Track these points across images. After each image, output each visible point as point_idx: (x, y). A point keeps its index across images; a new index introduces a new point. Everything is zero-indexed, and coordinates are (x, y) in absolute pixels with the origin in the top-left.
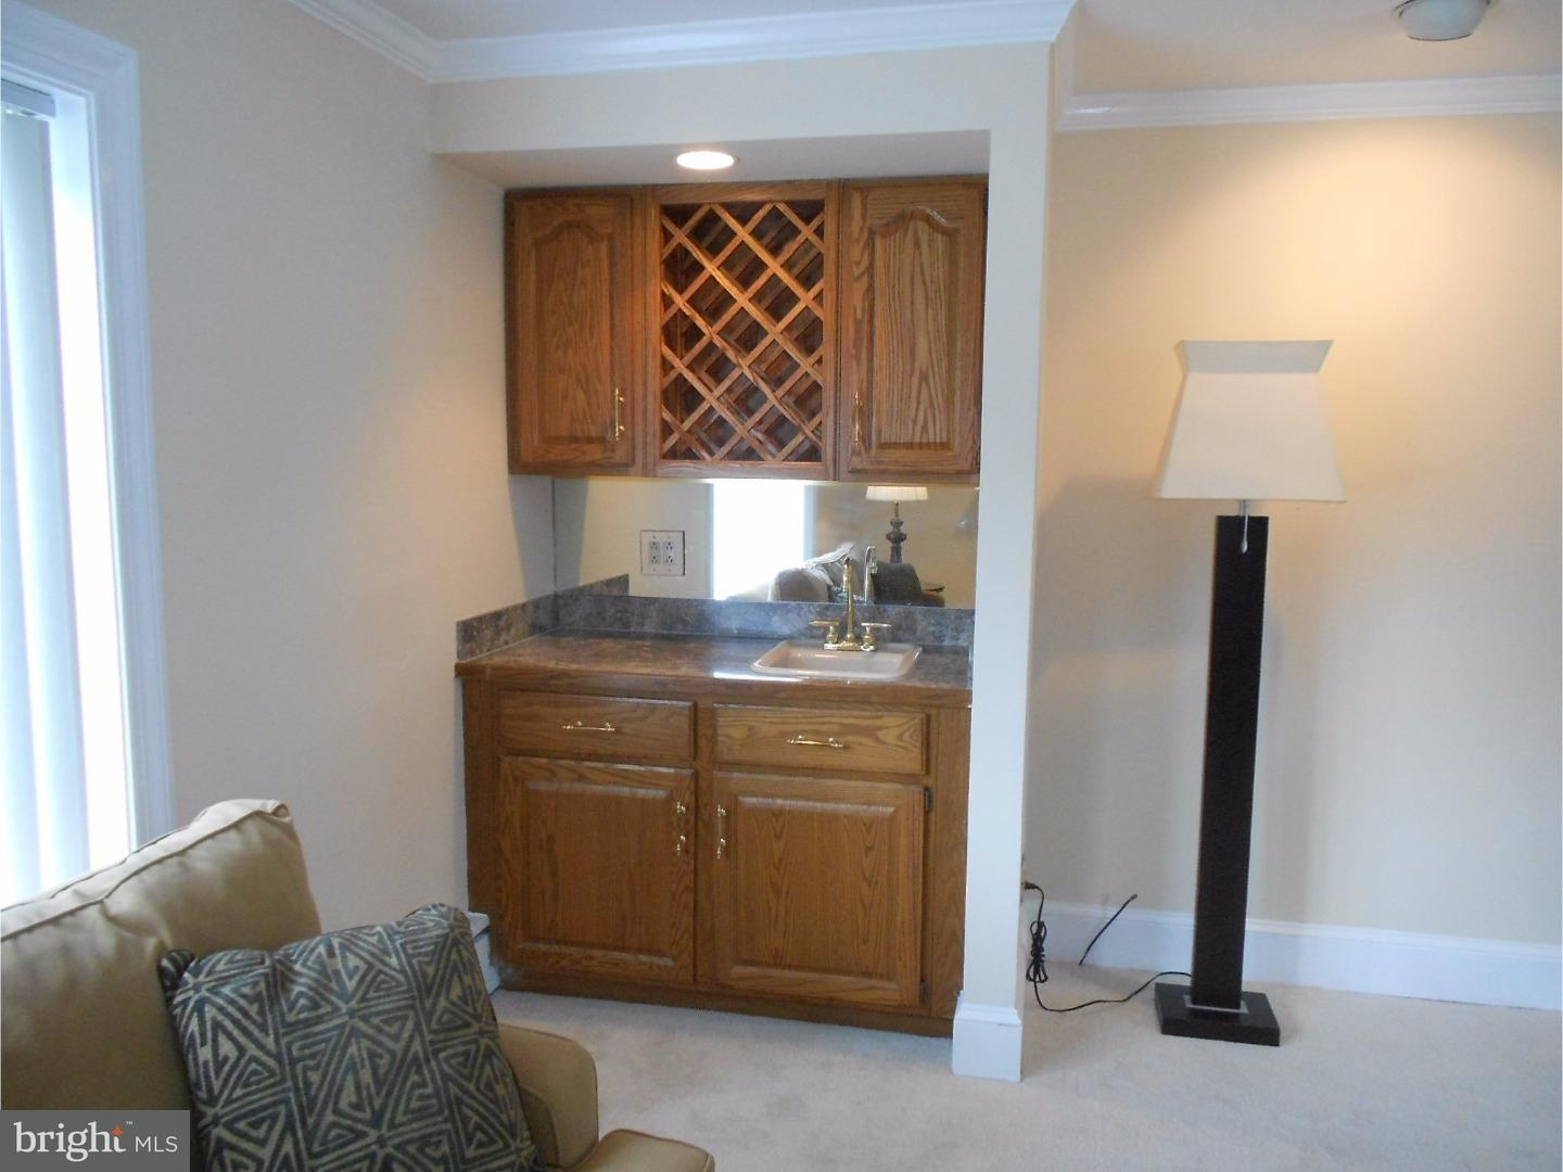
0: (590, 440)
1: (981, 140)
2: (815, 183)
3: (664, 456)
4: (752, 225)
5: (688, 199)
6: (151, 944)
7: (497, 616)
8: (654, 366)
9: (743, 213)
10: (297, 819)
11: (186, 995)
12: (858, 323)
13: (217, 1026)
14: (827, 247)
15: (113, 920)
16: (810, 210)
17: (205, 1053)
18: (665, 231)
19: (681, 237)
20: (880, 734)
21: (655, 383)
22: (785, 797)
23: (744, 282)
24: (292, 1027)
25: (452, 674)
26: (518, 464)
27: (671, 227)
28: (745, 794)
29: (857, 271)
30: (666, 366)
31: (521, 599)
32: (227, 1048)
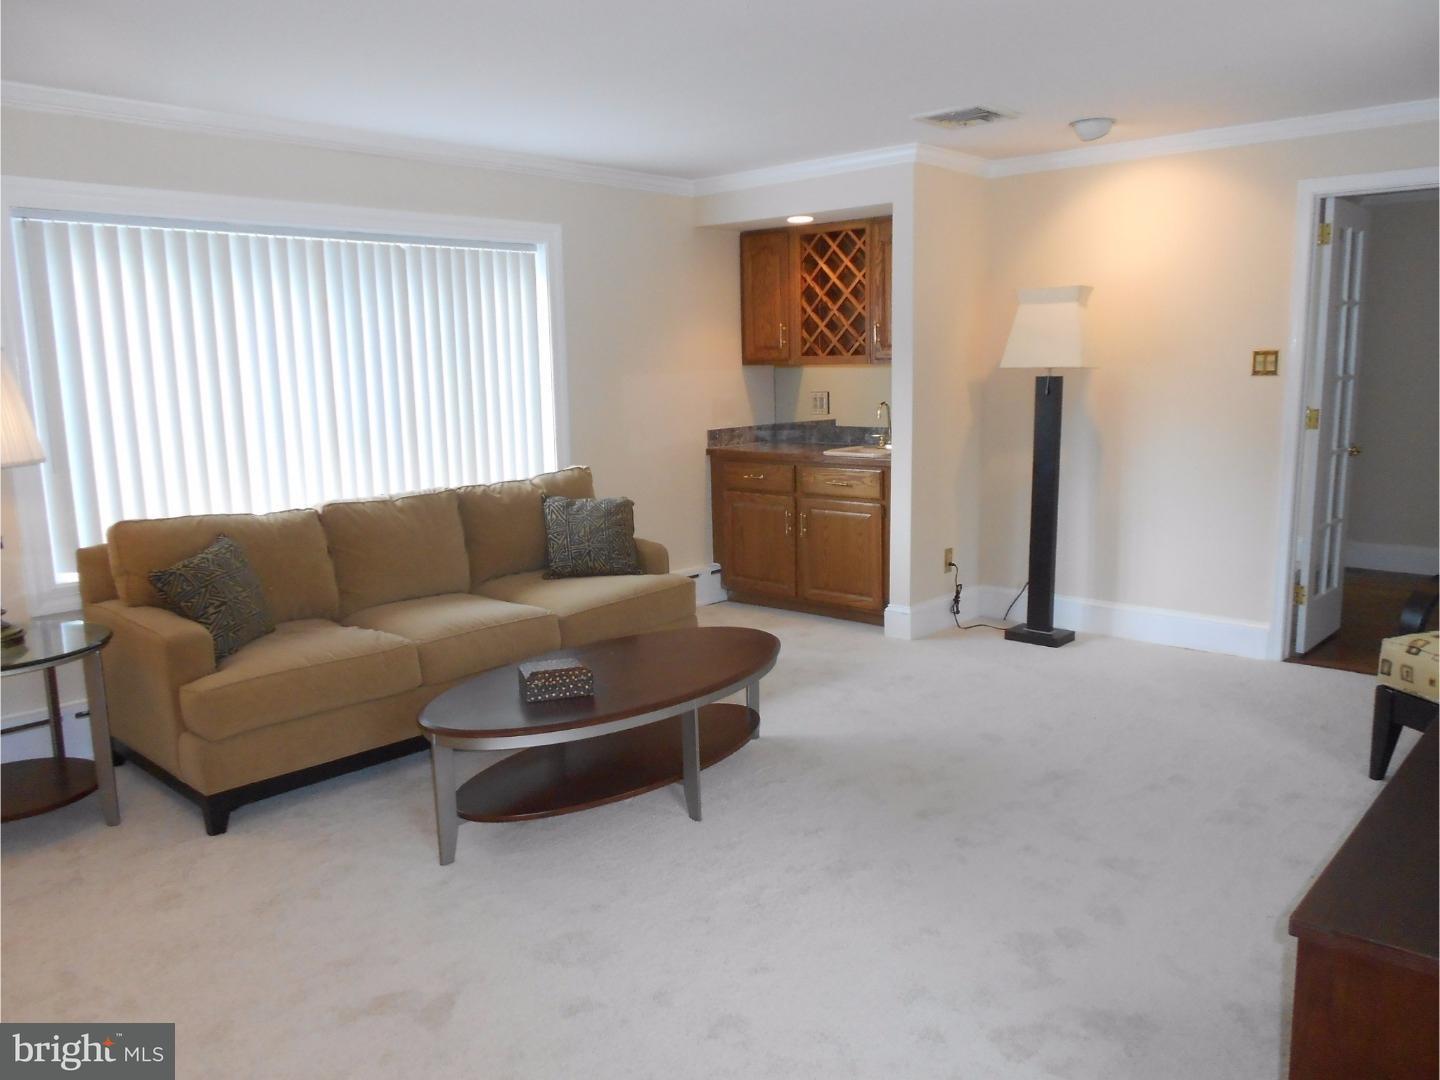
0: (772, 348)
1: (890, 206)
2: (860, 221)
3: (803, 355)
4: (838, 242)
5: (812, 232)
6: (540, 491)
7: (732, 430)
8: (798, 312)
9: (834, 235)
10: (593, 471)
11: (546, 504)
12: (878, 288)
13: (552, 511)
14: (866, 249)
15: (533, 484)
16: (859, 233)
17: (549, 517)
18: (802, 246)
19: (809, 250)
20: (864, 480)
21: (798, 320)
22: (829, 509)
23: (834, 269)
24: (570, 515)
25: (705, 452)
26: (747, 361)
27: (806, 245)
28: (815, 508)
29: (877, 262)
30: (804, 311)
31: (751, 423)
32: (554, 516)
